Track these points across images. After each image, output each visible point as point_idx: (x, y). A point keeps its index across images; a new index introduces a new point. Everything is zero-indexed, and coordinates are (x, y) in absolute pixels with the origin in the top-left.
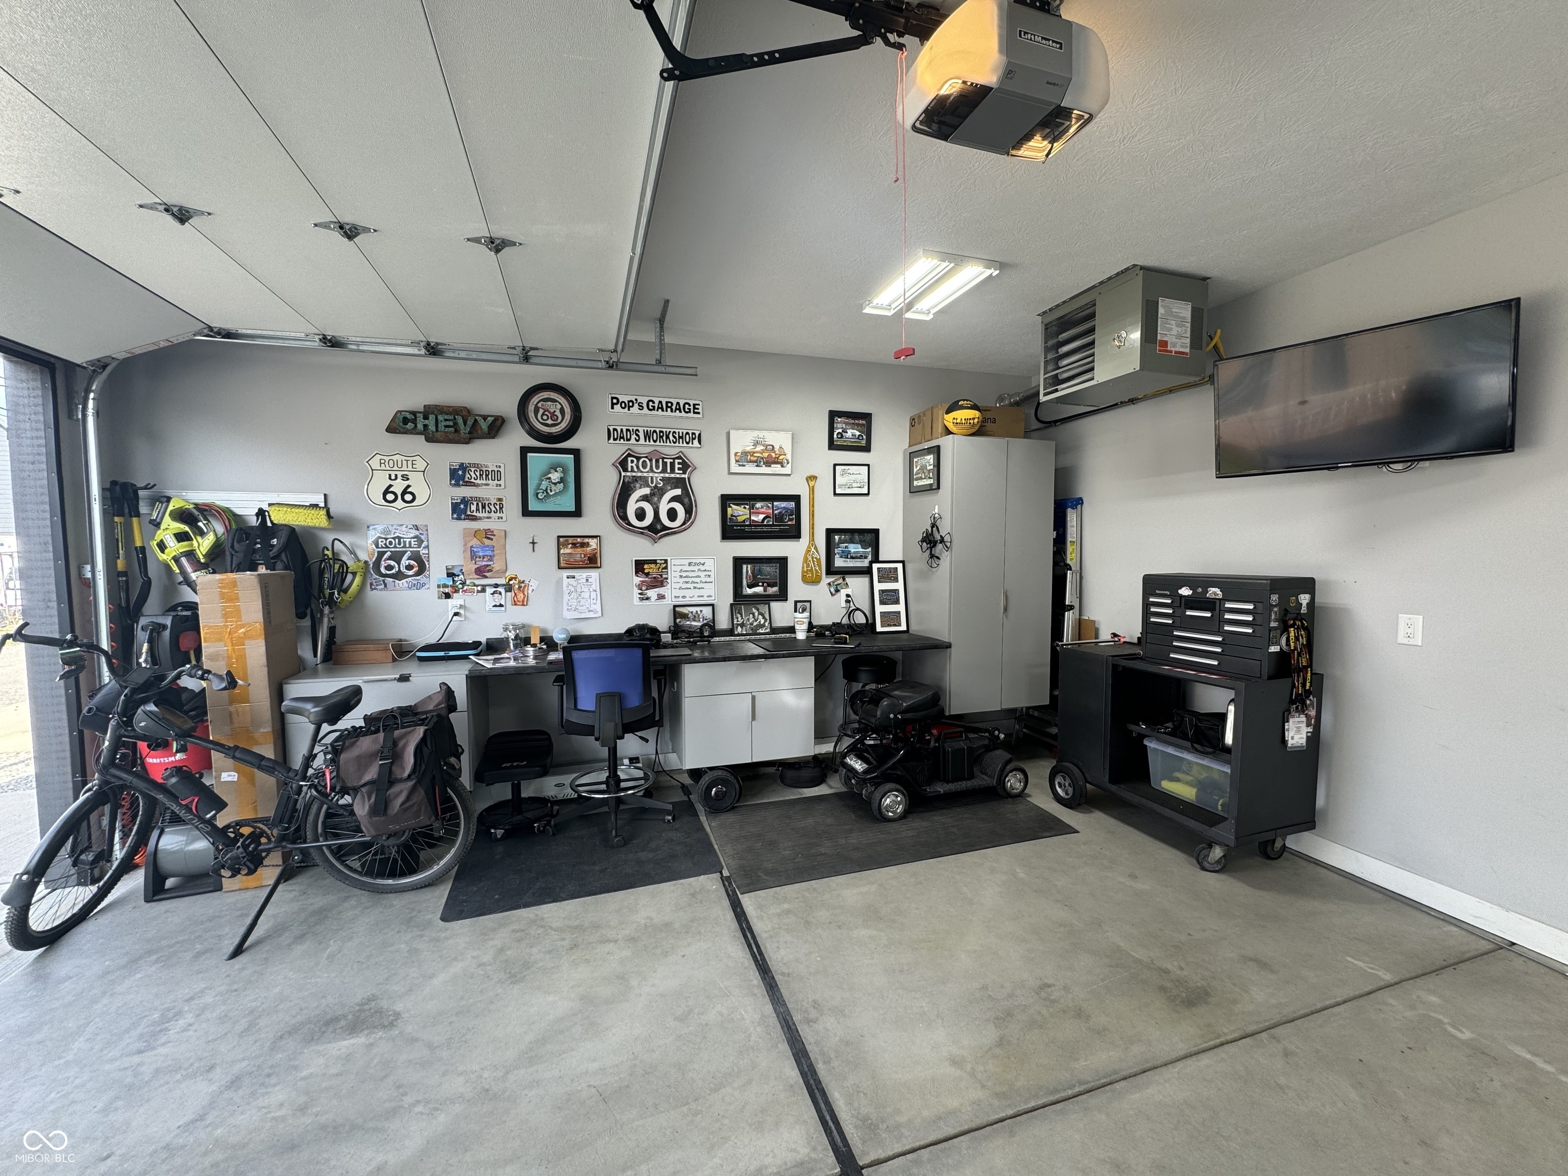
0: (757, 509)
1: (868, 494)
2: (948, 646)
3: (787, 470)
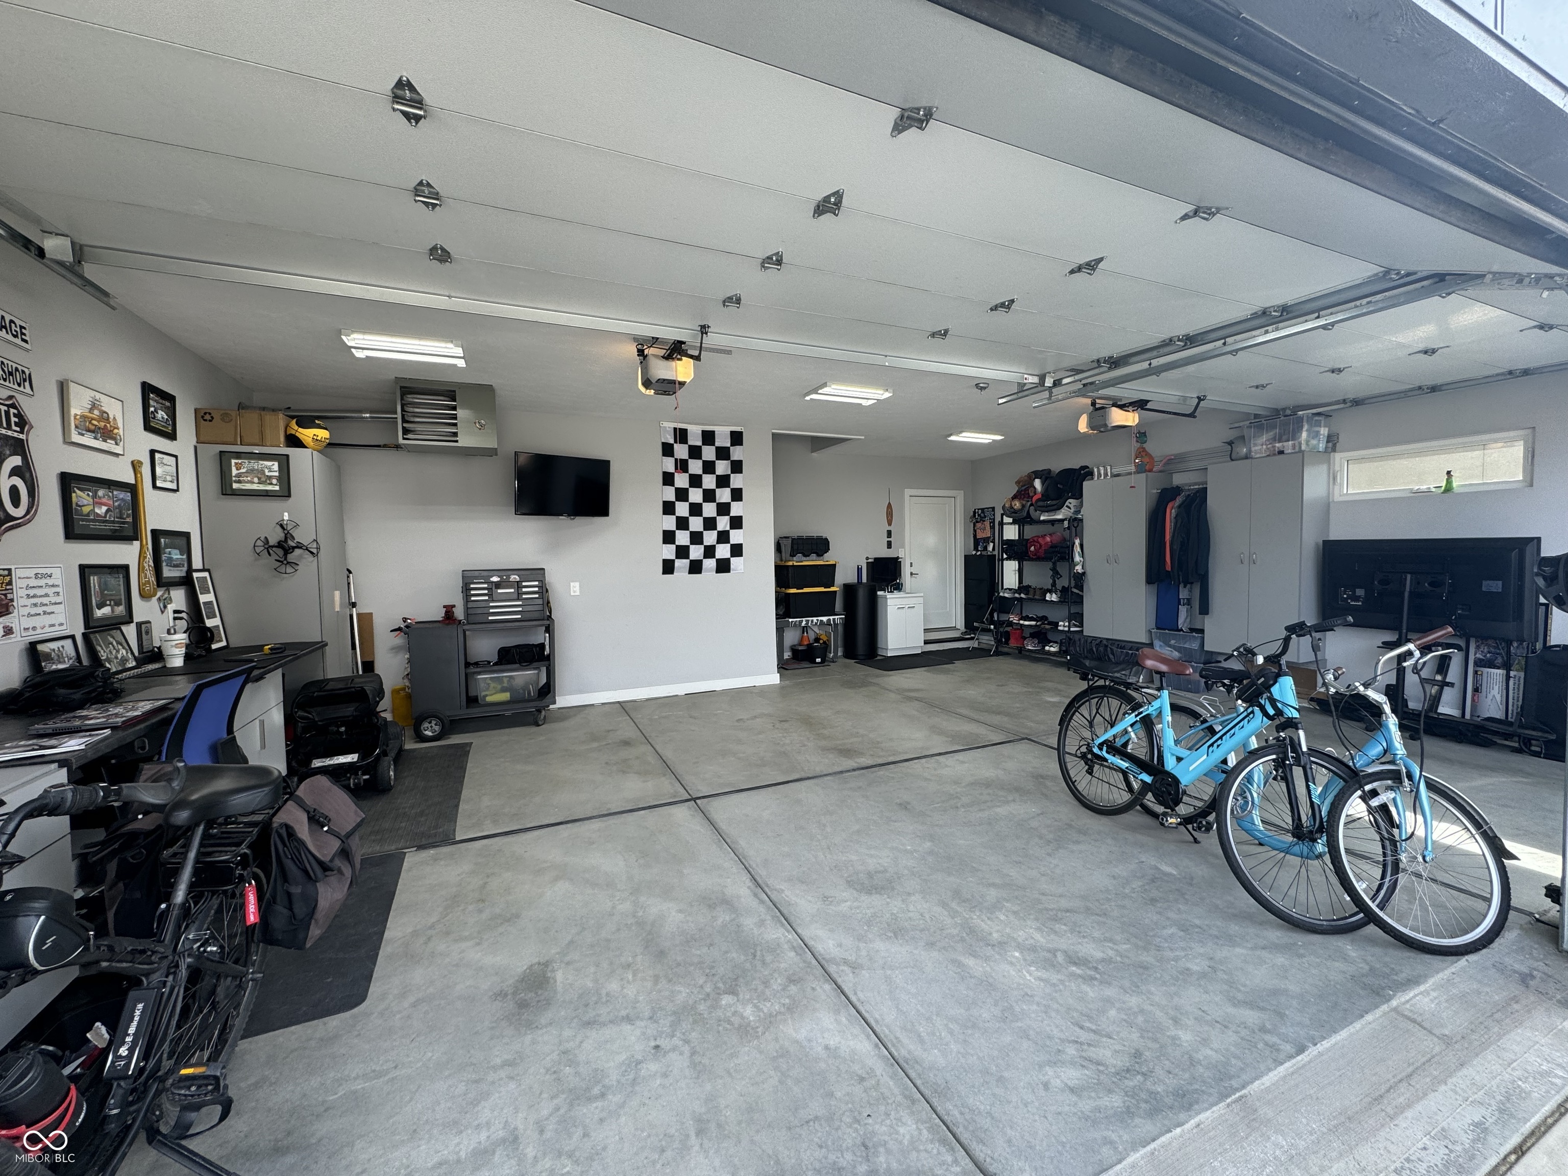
0: (100, 498)
1: (177, 490)
2: (322, 645)
3: (118, 450)
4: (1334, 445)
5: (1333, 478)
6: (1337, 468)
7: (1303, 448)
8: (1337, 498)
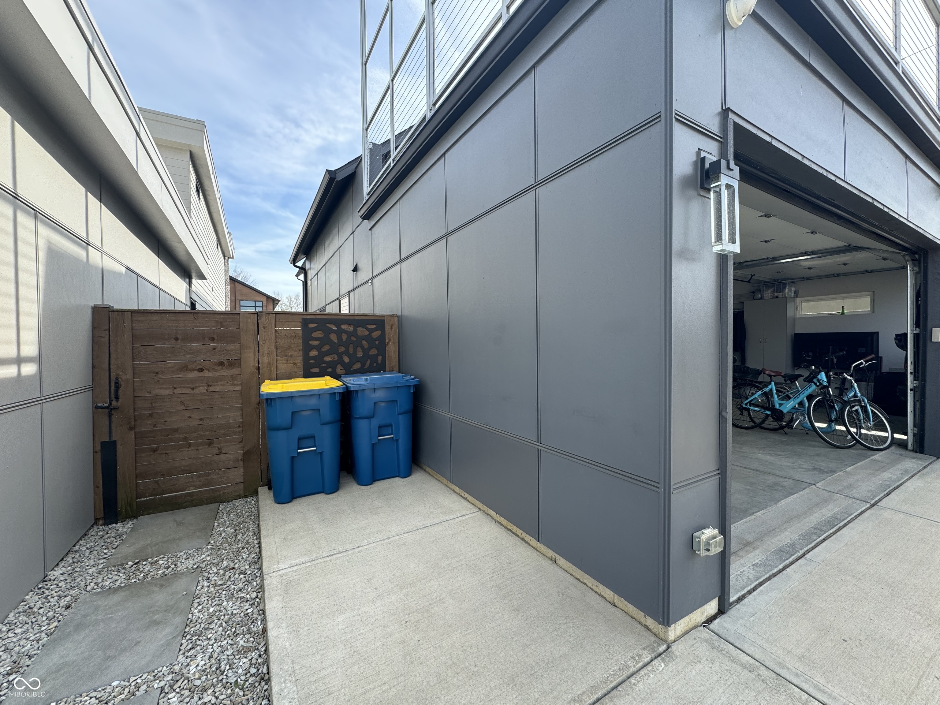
4: (797, 295)
5: (796, 308)
6: (798, 304)
7: (786, 295)
8: (798, 316)
